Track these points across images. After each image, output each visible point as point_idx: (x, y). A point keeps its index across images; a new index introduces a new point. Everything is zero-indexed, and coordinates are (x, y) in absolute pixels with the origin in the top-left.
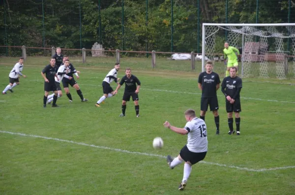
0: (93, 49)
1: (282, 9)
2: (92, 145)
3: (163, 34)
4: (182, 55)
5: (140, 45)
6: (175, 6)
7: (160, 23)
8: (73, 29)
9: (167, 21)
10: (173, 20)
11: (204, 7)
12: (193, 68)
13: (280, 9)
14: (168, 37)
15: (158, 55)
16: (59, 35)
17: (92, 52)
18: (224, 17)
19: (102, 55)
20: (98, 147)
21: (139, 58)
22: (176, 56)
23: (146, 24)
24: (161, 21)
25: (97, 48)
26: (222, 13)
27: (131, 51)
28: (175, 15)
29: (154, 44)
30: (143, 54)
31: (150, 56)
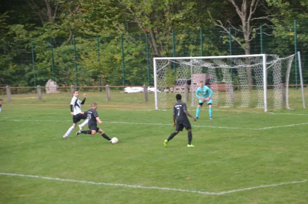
0: (47, 86)
1: (224, 43)
2: (58, 179)
3: (115, 69)
4: (134, 88)
5: (93, 80)
6: (125, 43)
7: (112, 58)
8: (27, 68)
9: (118, 57)
10: (124, 55)
11: (152, 43)
12: (147, 100)
13: (222, 42)
14: (120, 72)
15: (112, 89)
16: (13, 74)
17: (46, 89)
18: (172, 51)
19: (56, 92)
20: (63, 180)
21: (93, 93)
22: (129, 90)
23: (99, 60)
24: (113, 57)
25: (51, 85)
26: (170, 48)
27: (85, 86)
28: (125, 51)
29: (107, 78)
30: (96, 89)
31: (103, 91)
